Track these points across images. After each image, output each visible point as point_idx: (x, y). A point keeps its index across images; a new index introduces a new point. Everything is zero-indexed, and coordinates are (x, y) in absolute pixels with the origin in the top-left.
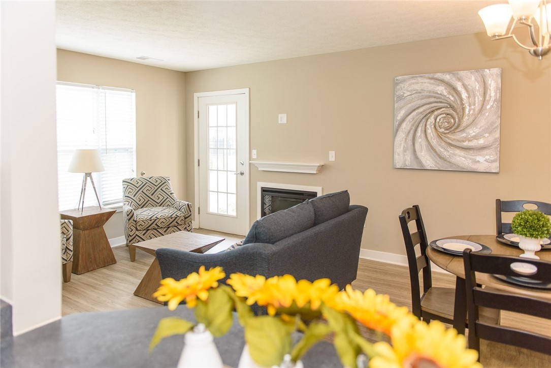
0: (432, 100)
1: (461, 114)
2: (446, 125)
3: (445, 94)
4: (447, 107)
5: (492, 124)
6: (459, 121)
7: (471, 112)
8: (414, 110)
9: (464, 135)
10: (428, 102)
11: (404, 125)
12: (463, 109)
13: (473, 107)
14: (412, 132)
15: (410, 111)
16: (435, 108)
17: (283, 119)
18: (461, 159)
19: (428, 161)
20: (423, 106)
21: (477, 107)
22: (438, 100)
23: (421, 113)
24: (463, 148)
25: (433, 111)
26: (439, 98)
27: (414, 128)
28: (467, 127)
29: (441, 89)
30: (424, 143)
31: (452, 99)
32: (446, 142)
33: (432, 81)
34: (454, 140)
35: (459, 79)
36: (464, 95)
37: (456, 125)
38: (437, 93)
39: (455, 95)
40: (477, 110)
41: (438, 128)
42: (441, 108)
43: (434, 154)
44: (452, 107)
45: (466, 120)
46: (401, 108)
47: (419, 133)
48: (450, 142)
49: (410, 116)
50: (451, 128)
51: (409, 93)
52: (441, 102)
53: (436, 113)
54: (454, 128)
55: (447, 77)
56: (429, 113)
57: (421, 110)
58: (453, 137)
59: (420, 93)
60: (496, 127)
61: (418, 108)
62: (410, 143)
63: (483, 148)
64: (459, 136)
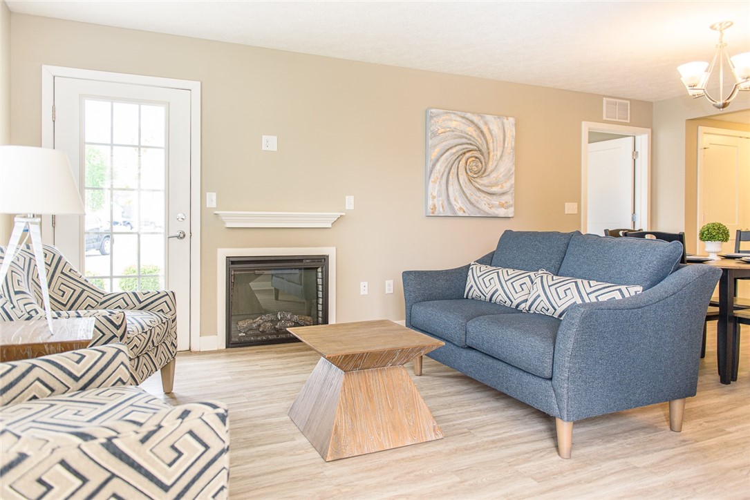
0: (464, 141)
1: (487, 159)
2: (475, 169)
3: (475, 136)
4: (476, 150)
5: (510, 170)
6: (486, 165)
7: (495, 157)
8: (448, 150)
9: (489, 180)
10: (460, 143)
11: (438, 166)
12: (489, 153)
13: (496, 152)
14: (446, 174)
15: (445, 150)
16: (466, 150)
17: (270, 143)
18: (484, 203)
19: (459, 204)
20: (456, 146)
21: (499, 152)
22: (469, 142)
23: (454, 153)
24: (489, 193)
25: (464, 153)
26: (470, 139)
27: (447, 170)
28: (491, 172)
29: (471, 130)
30: (457, 187)
31: (480, 142)
32: (475, 187)
33: (464, 121)
34: (482, 185)
35: (486, 123)
36: (490, 140)
37: (483, 169)
38: (468, 134)
39: (482, 138)
40: (499, 155)
41: (468, 172)
42: (471, 151)
43: (466, 200)
44: (480, 151)
45: (491, 165)
46: (435, 146)
47: (452, 175)
48: (479, 186)
49: (444, 156)
50: (479, 172)
51: (443, 130)
52: (471, 144)
53: (468, 155)
54: (481, 173)
55: (475, 119)
56: (461, 154)
57: (454, 150)
58: (481, 182)
59: (453, 131)
60: (512, 174)
61: (451, 148)
62: (444, 186)
63: (503, 194)
64: (485, 181)
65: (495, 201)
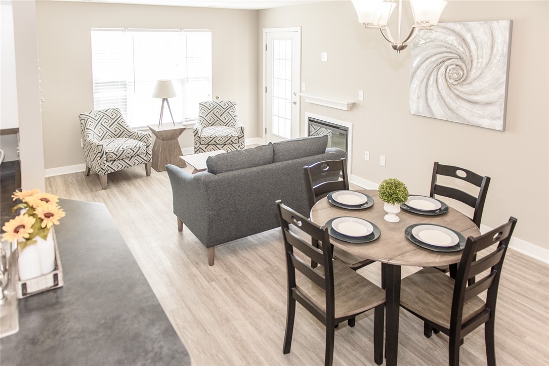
0: (444, 49)
1: (469, 66)
2: (455, 76)
3: (456, 44)
4: (456, 58)
5: (498, 79)
6: (468, 73)
7: (479, 65)
8: (428, 58)
9: (471, 88)
10: (440, 52)
11: (418, 73)
12: (472, 61)
13: (481, 60)
14: (425, 80)
15: (424, 60)
16: (445, 58)
17: (324, 57)
18: (466, 111)
19: (438, 110)
20: (435, 55)
21: (485, 61)
22: (449, 50)
23: (434, 62)
24: (469, 101)
25: (444, 61)
26: (450, 48)
27: (427, 77)
28: (474, 80)
29: (452, 39)
30: (435, 92)
31: (462, 50)
32: (454, 93)
33: (444, 31)
34: (462, 92)
35: (469, 30)
36: (473, 47)
37: (464, 77)
38: (448, 43)
39: (464, 46)
40: (484, 63)
41: (448, 79)
42: (451, 59)
43: (444, 104)
44: (461, 58)
45: (474, 74)
46: (416, 56)
47: (431, 82)
48: (458, 93)
49: (424, 64)
50: (460, 79)
51: (424, 42)
52: (451, 52)
53: (447, 63)
54: (462, 80)
55: (458, 27)
56: (441, 63)
57: (433, 59)
58: (461, 89)
59: (433, 41)
60: (502, 83)
61: (430, 57)
62: (423, 90)
63: (488, 104)
64: (466, 88)
65: (477, 110)
